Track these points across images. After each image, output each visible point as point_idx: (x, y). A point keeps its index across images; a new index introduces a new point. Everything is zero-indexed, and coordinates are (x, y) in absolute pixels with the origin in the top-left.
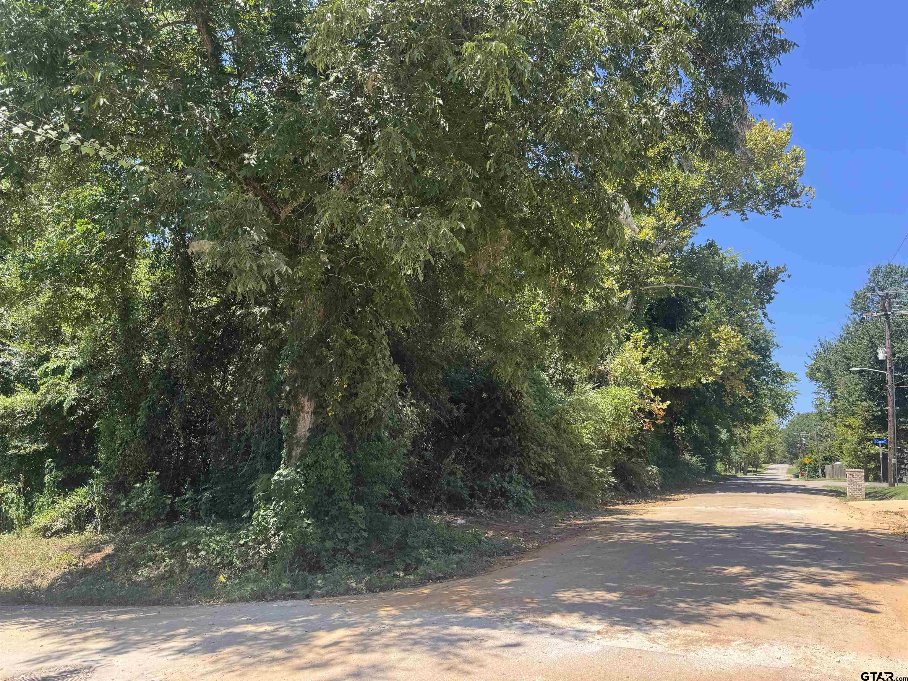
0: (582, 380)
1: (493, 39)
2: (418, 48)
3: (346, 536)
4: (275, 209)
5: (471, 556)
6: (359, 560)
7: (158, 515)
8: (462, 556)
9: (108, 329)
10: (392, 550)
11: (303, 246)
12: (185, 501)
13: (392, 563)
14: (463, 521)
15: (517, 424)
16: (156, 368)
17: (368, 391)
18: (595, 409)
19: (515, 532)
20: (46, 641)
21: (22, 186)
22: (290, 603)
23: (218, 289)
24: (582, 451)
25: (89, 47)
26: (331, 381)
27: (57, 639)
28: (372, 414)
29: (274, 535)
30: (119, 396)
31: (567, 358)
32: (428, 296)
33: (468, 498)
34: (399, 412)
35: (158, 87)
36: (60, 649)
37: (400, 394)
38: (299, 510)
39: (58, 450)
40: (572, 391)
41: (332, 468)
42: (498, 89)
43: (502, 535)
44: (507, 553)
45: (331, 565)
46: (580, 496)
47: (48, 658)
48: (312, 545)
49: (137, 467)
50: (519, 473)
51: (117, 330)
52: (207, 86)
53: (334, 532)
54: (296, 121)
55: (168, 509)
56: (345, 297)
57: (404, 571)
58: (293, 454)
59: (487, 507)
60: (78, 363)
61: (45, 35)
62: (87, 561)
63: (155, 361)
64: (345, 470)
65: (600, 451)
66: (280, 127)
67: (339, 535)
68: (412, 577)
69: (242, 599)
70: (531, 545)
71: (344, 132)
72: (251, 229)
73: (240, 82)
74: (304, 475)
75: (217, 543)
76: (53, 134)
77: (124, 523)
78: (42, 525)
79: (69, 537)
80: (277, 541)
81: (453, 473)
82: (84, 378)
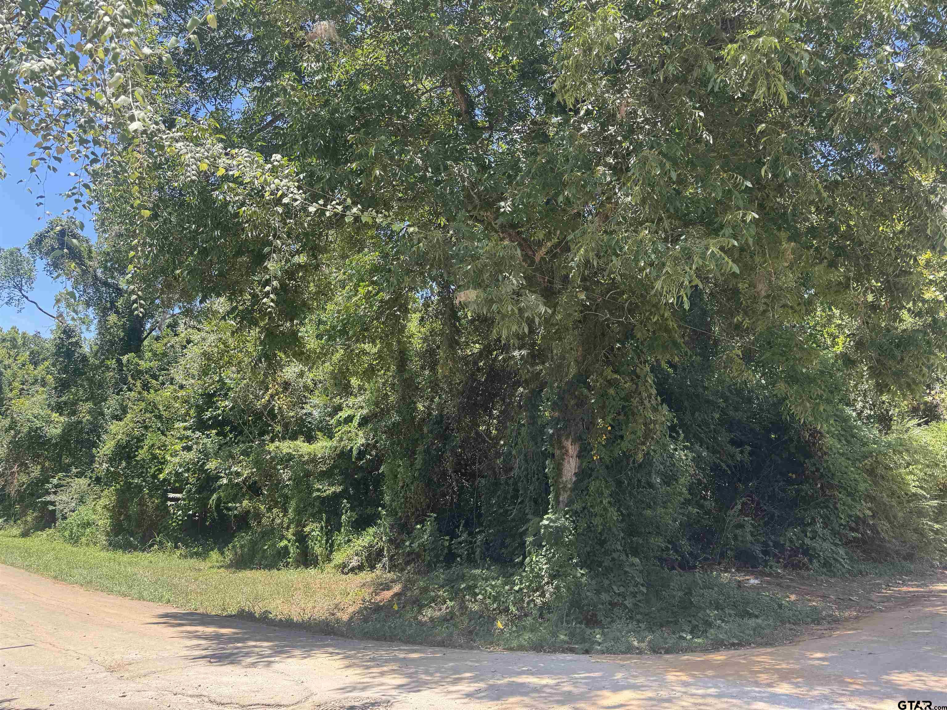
0: (902, 415)
1: (759, 35)
2: (672, 62)
3: (622, 589)
4: (530, 253)
5: (771, 622)
6: (639, 617)
7: (437, 556)
8: (759, 621)
9: (387, 381)
10: (675, 609)
11: (558, 286)
12: (461, 543)
13: (676, 623)
14: (757, 582)
15: (818, 470)
16: (430, 414)
17: (634, 433)
18: (924, 450)
19: (824, 597)
20: (350, 671)
21: (316, 258)
22: (569, 657)
23: (479, 335)
24: (908, 502)
25: (363, 126)
26: (593, 423)
27: (359, 671)
28: (640, 457)
29: (548, 583)
30: (399, 441)
31: (881, 388)
32: (696, 327)
33: (761, 555)
34: (672, 456)
35: (422, 152)
36: (362, 681)
37: (670, 436)
38: (572, 559)
39: (351, 492)
40: (889, 428)
41: (601, 516)
42: (769, 88)
43: (810, 600)
44: (817, 621)
45: (609, 619)
46: (909, 557)
47: (354, 689)
48: (587, 597)
49: (417, 510)
50: (824, 528)
51: (396, 381)
52: (464, 143)
53: (610, 585)
54: (548, 162)
55: (446, 551)
56: (603, 335)
57: (691, 632)
58: (561, 499)
59: (785, 567)
60: (365, 411)
61: (329, 122)
62: (378, 598)
63: (429, 408)
64: (615, 518)
65: (935, 503)
66: (533, 171)
67: (615, 588)
68: (699, 640)
69: (521, 648)
70: (847, 614)
71: (597, 165)
72: (510, 274)
73: (492, 133)
74: (573, 522)
75: (493, 587)
76: (340, 208)
77: (408, 563)
78: (341, 561)
79: (362, 574)
80: (552, 590)
81: (741, 526)
82: (370, 426)
